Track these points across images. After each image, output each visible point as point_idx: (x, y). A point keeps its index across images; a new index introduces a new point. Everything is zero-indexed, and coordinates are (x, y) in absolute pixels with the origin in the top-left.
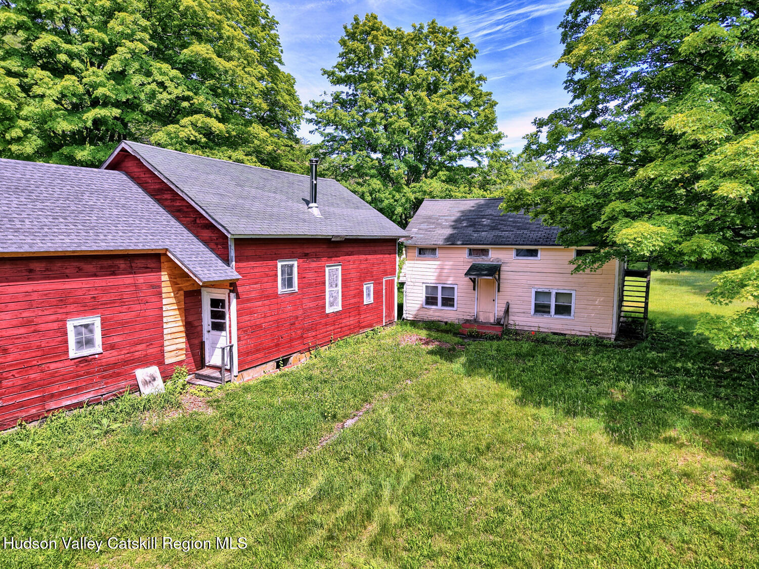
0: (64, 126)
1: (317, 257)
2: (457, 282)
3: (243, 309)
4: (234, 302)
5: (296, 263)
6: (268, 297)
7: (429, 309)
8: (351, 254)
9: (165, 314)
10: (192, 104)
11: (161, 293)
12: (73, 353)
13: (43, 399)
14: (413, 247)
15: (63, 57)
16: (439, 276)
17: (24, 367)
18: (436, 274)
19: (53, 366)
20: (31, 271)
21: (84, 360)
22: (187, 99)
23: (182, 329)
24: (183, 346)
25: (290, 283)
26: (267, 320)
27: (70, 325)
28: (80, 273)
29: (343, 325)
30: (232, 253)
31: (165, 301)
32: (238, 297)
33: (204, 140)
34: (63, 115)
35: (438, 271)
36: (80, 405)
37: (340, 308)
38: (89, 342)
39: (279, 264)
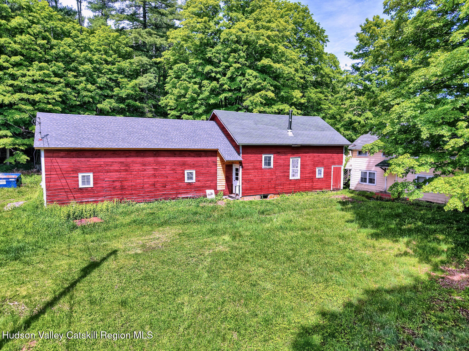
0: (212, 101)
1: (285, 153)
2: (377, 170)
3: (245, 172)
4: (241, 169)
5: (272, 156)
6: (257, 169)
7: (362, 184)
8: (308, 153)
9: (218, 172)
10: (262, 86)
11: (217, 164)
12: (186, 181)
13: (177, 194)
14: (356, 150)
15: (213, 75)
16: (368, 166)
17: (172, 183)
18: (366, 165)
19: (180, 184)
20: (175, 154)
21: (189, 183)
22: (260, 84)
23: (224, 178)
24: (225, 184)
25: (269, 164)
26: (256, 178)
27: (186, 172)
28: (189, 156)
29: (301, 186)
30: (241, 151)
31: (218, 168)
32: (242, 168)
33: (264, 102)
34: (213, 97)
35: (367, 163)
36: (187, 198)
37: (299, 177)
38: (192, 178)
39: (263, 156)
